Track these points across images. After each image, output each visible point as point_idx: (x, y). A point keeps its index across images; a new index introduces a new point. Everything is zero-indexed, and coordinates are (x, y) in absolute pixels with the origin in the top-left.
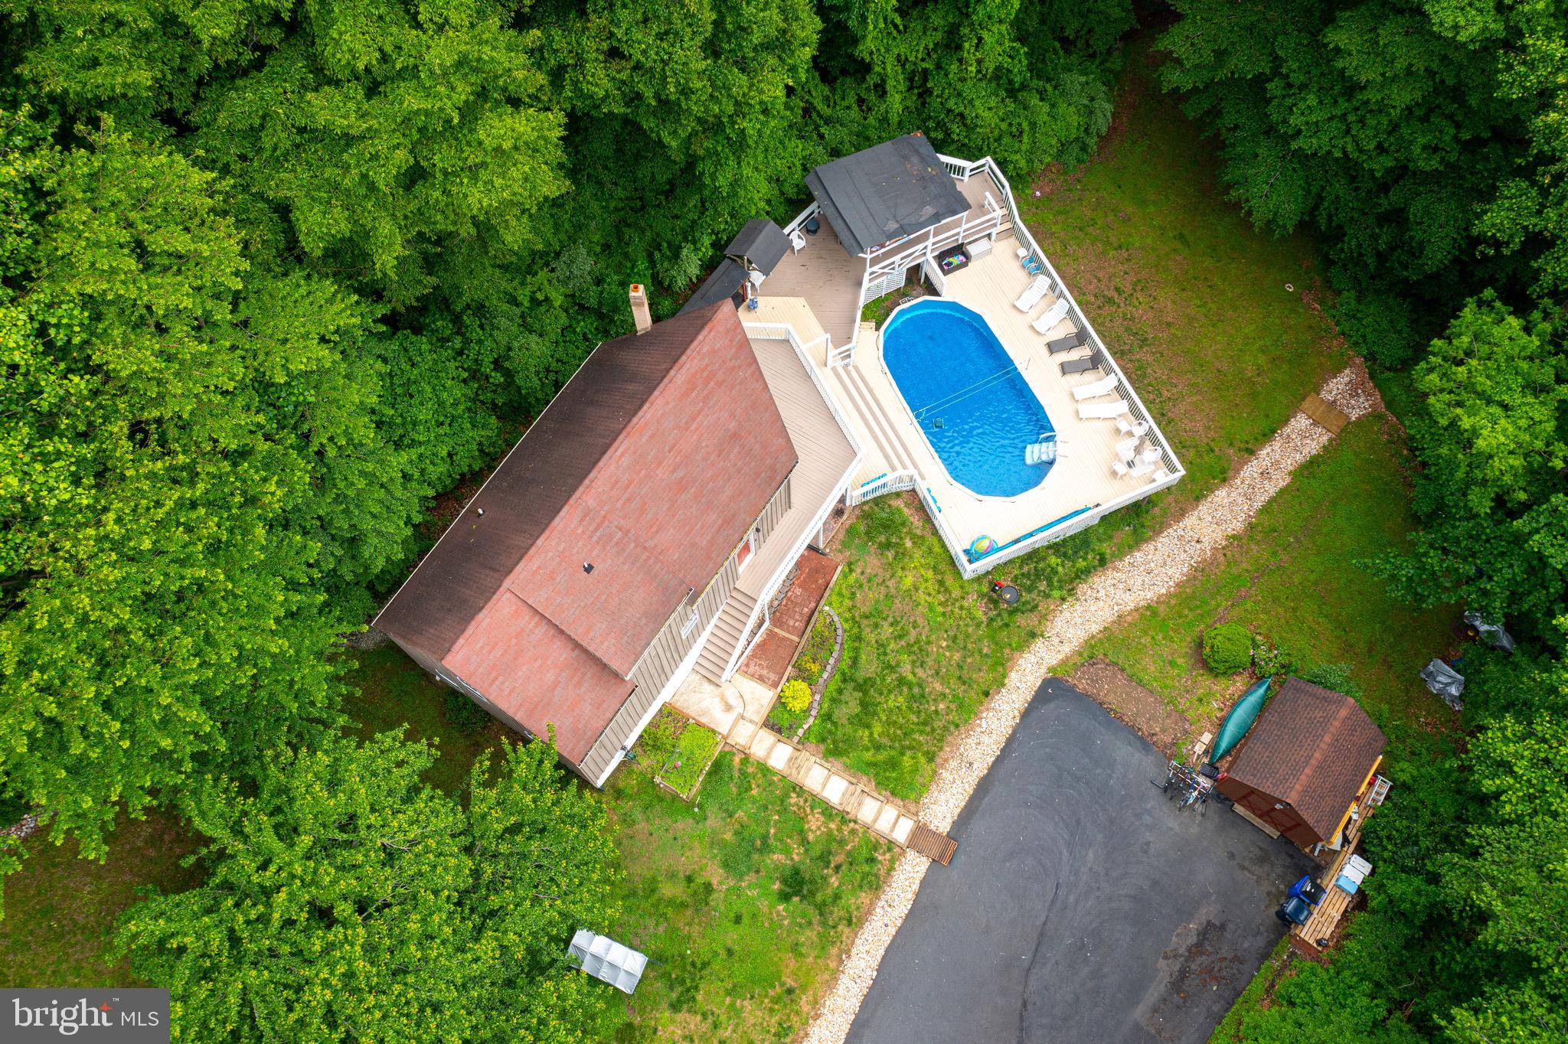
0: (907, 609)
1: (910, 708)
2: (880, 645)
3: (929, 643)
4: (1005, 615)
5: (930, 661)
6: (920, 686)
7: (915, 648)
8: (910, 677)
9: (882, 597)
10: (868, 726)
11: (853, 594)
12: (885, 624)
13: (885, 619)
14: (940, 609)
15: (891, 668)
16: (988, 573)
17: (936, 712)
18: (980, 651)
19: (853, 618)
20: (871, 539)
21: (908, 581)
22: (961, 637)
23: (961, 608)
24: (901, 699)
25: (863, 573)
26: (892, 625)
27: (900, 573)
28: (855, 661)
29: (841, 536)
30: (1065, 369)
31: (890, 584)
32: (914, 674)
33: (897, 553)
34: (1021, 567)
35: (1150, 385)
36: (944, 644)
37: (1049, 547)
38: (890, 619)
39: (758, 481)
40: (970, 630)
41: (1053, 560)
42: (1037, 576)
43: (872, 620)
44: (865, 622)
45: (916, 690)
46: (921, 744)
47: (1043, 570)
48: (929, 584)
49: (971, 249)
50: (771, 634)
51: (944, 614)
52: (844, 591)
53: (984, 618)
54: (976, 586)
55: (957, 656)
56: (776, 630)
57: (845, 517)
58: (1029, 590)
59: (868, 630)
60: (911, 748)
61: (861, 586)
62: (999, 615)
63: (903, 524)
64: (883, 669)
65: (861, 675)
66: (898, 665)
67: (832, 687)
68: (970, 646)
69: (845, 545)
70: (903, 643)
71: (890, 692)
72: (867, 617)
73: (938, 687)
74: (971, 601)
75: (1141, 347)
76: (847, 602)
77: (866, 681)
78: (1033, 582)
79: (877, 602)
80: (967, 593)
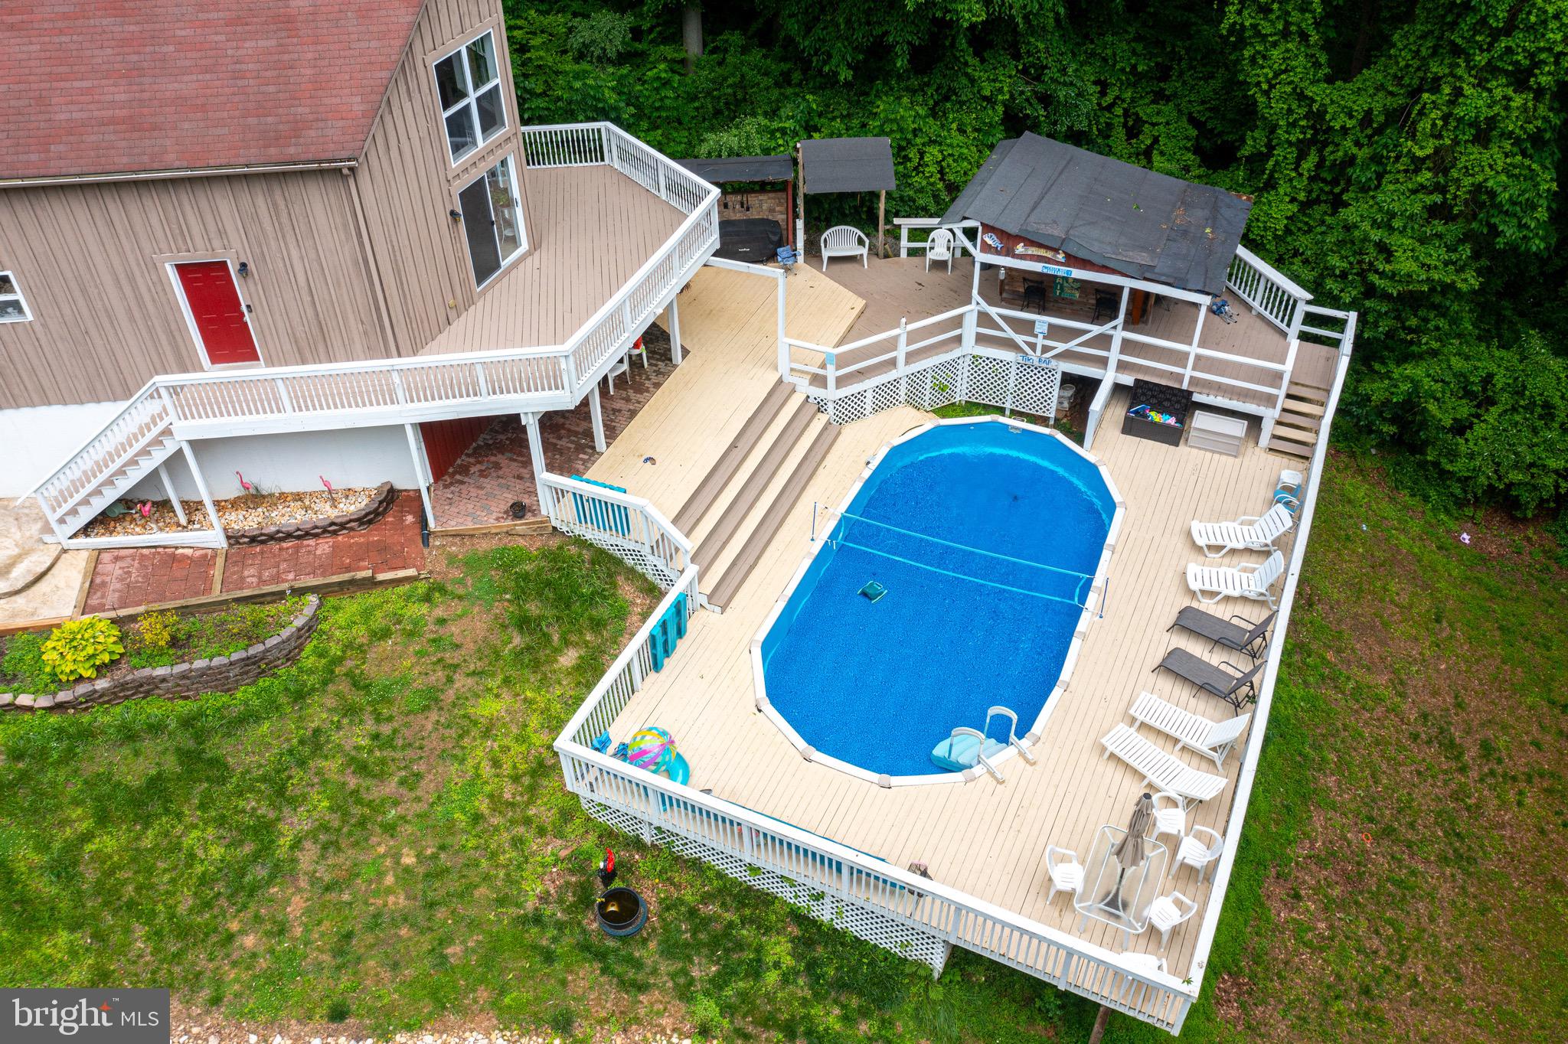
0: (433, 743)
1: (204, 880)
2: (316, 742)
3: (390, 829)
4: (568, 940)
5: (345, 858)
6: (276, 872)
7: (357, 810)
8: (285, 842)
9: (419, 683)
10: (103, 819)
11: (385, 634)
12: (370, 726)
13: (378, 718)
14: (484, 807)
15: (280, 793)
16: (637, 844)
17: (231, 937)
18: (445, 941)
19: (339, 661)
20: (520, 596)
21: (489, 708)
22: (453, 884)
23: (517, 842)
24: (217, 852)
25: (442, 622)
26: (376, 737)
27: (493, 683)
28: (248, 718)
29: (484, 546)
30: (1173, 667)
31: (462, 682)
32: (296, 844)
33: (529, 648)
34: (706, 898)
35: (1391, 922)
36: (409, 859)
37: (798, 917)
38: (386, 729)
39: (253, 121)
40: (482, 891)
41: (780, 949)
42: (715, 943)
43: (358, 698)
44: (344, 686)
45: (260, 872)
46: (123, 949)
47: (740, 946)
48: (517, 748)
49: (1201, 420)
50: (205, 559)
51: (477, 818)
52: (379, 614)
53: (531, 904)
54: (590, 842)
55: (398, 901)
56: (220, 561)
57: (520, 526)
58: (671, 949)
59: (330, 702)
60: (97, 936)
61: (411, 634)
62: (560, 926)
63: (597, 625)
64: (264, 779)
65: (218, 747)
66: (294, 802)
67: (154, 709)
68: (441, 913)
69: (471, 564)
70: (353, 782)
71: (221, 821)
72: (355, 685)
73: (296, 907)
74: (553, 849)
75: (1443, 859)
76: (360, 633)
77: (215, 762)
78: (698, 945)
79: (404, 682)
80: (560, 834)
